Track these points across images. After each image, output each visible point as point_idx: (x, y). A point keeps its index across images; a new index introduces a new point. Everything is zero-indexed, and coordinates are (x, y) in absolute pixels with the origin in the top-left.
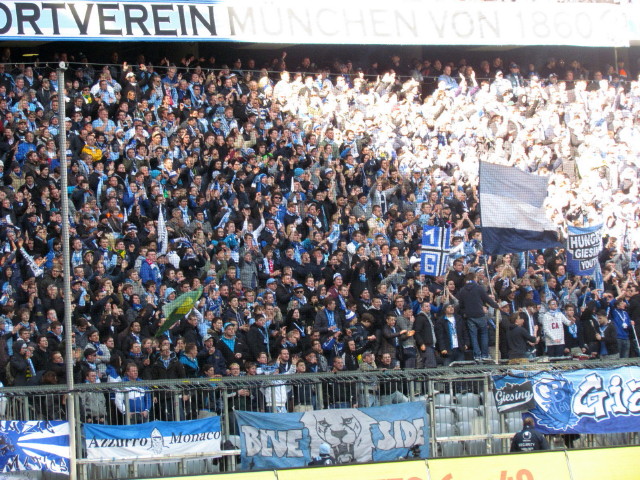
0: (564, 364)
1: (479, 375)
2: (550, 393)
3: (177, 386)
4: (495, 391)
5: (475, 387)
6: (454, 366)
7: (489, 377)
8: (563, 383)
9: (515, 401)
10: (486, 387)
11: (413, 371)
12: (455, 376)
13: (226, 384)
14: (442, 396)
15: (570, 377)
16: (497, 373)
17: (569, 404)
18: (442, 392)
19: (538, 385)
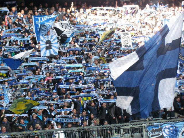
0: (175, 120)
1: (141, 126)
2: (169, 132)
3: (21, 135)
4: (147, 132)
5: (140, 130)
6: (131, 122)
7: (145, 126)
8: (174, 128)
9: (156, 135)
10: (144, 130)
11: (114, 125)
12: (131, 126)
13: (40, 133)
14: (126, 134)
15: (177, 125)
16: (148, 125)
17: (177, 136)
18: (126, 133)
19: (164, 129)
